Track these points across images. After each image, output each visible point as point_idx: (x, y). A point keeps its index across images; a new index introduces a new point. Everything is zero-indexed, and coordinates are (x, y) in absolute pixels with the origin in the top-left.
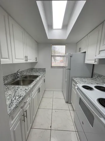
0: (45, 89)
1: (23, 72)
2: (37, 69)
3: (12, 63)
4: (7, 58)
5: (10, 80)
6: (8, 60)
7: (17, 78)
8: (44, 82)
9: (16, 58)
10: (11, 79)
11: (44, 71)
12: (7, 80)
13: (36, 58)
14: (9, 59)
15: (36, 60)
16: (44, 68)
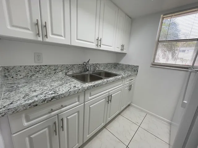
0: (131, 103)
1: (98, 66)
2: (123, 65)
3: (69, 44)
4: (61, 36)
5: (76, 71)
6: (63, 38)
7: (86, 72)
8: (130, 89)
9: (78, 38)
10: (78, 71)
11: (135, 71)
12: (72, 70)
13: (123, 46)
14: (65, 37)
15: (122, 50)
16: (135, 65)
